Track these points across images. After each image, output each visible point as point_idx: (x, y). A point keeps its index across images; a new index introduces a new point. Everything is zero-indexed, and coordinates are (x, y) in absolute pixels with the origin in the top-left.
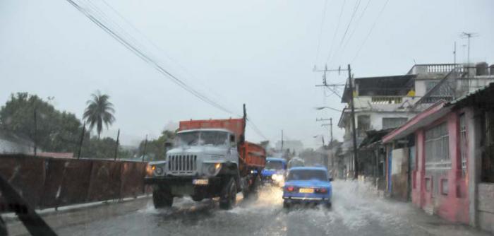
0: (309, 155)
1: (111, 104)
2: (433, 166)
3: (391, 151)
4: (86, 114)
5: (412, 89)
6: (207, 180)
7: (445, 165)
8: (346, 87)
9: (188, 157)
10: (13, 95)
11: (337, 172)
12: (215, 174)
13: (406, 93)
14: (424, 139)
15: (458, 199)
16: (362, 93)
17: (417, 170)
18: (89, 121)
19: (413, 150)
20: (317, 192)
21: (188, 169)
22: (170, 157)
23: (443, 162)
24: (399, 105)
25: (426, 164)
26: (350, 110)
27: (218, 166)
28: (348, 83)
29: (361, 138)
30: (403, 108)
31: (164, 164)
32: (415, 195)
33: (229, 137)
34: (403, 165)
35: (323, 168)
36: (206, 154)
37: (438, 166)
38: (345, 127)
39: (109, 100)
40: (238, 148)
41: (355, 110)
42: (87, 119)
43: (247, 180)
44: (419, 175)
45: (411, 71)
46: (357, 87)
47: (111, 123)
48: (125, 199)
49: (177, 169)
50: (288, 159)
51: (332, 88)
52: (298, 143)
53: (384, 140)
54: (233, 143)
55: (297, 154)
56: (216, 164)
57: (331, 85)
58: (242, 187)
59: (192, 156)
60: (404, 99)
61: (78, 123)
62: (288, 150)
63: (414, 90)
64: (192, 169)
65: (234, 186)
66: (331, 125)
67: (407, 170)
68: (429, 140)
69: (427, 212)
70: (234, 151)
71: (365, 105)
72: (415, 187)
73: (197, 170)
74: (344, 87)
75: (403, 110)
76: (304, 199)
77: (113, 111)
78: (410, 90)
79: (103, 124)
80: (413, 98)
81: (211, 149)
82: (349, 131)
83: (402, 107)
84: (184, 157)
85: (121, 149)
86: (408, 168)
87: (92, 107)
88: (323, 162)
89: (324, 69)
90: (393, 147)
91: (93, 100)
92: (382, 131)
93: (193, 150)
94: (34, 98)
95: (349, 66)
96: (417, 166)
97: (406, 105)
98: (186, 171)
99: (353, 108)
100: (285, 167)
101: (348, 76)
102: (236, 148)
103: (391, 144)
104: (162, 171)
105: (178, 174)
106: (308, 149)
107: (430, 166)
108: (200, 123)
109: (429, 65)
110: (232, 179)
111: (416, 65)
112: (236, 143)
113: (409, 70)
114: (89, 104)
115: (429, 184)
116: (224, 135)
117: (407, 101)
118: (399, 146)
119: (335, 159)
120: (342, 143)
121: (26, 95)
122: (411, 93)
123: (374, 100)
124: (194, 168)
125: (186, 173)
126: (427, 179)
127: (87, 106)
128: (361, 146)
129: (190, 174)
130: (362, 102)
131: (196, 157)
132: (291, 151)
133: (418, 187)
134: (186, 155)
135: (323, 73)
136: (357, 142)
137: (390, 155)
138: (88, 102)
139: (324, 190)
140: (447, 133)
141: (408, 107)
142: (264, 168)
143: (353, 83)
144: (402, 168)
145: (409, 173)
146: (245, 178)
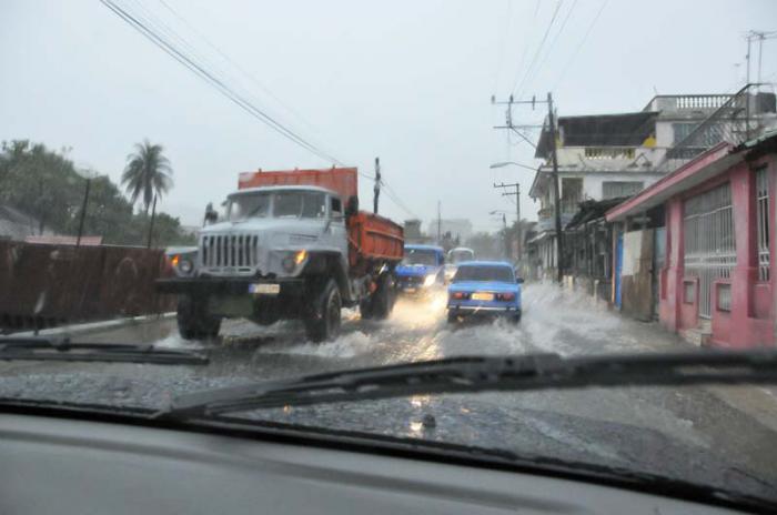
0: (482, 243)
1: (165, 159)
2: (699, 261)
3: (621, 234)
4: (127, 176)
5: (651, 136)
6: (278, 286)
7: (724, 260)
8: (544, 130)
9: (241, 239)
10: (5, 143)
11: (527, 269)
12: (296, 273)
13: (641, 141)
14: (683, 214)
15: (751, 320)
16: (570, 142)
17: (668, 268)
18: (130, 187)
19: (662, 233)
20: (499, 298)
21: (241, 264)
22: (205, 238)
23: (719, 253)
24: (631, 161)
25: (686, 257)
26: (551, 170)
27: (301, 258)
28: (548, 123)
29: (569, 214)
30: (637, 166)
31: (196, 253)
32: (666, 311)
33: (327, 201)
34: (643, 260)
35: (504, 263)
36: (277, 233)
37: (710, 260)
38: (540, 197)
39: (163, 154)
40: (347, 223)
41: (559, 169)
42: (127, 183)
43: (367, 285)
44: (672, 277)
45: (650, 105)
46: (561, 132)
47: (166, 191)
48: (166, 315)
49: (218, 263)
50: (448, 248)
51: (521, 131)
52: (466, 223)
53: (610, 217)
54: (336, 214)
55: (463, 241)
56: (297, 253)
57: (520, 127)
58: (353, 298)
59: (248, 238)
60: (638, 151)
61: (112, 190)
62: (448, 235)
63: (654, 137)
64: (248, 263)
65: (335, 296)
66: (518, 193)
67: (651, 268)
68: (691, 217)
69: (689, 340)
70: (338, 229)
71: (575, 160)
72: (664, 297)
73: (259, 265)
74: (540, 129)
75: (636, 170)
76: (477, 309)
77: (170, 170)
78: (648, 137)
79: (154, 191)
80: (653, 150)
81: (290, 223)
82: (548, 203)
83: (634, 165)
84: (234, 238)
85: (183, 231)
86: (652, 264)
87: (136, 165)
88: (503, 254)
89: (508, 100)
90: (626, 227)
91: (137, 153)
92: (603, 202)
93: (254, 226)
94: (39, 150)
95: (549, 96)
96: (669, 261)
97: (641, 161)
98: (237, 267)
99: (556, 166)
100: (441, 261)
101: (547, 112)
102: (343, 223)
103: (621, 224)
104: (192, 266)
105: (221, 272)
106: (480, 233)
107: (694, 260)
108: (275, 177)
109: (679, 97)
110: (332, 282)
111: (658, 97)
112: (343, 213)
113: (645, 106)
114: (131, 160)
115: (691, 293)
116: (319, 197)
117: (642, 154)
118: (636, 227)
119: (523, 249)
120: (535, 224)
121: (25, 144)
122: (648, 142)
123: (589, 153)
124: (252, 261)
125: (238, 272)
126: (687, 283)
127: (128, 163)
128: (568, 227)
129: (244, 274)
130: (570, 157)
131: (256, 239)
132: (454, 237)
133: (672, 297)
134: (237, 234)
135: (506, 107)
136: (562, 220)
137: (620, 242)
138: (129, 157)
139: (509, 296)
140: (730, 203)
141: (644, 165)
142: (400, 261)
143: (556, 124)
144: (641, 264)
145: (653, 272)
146: (363, 279)
